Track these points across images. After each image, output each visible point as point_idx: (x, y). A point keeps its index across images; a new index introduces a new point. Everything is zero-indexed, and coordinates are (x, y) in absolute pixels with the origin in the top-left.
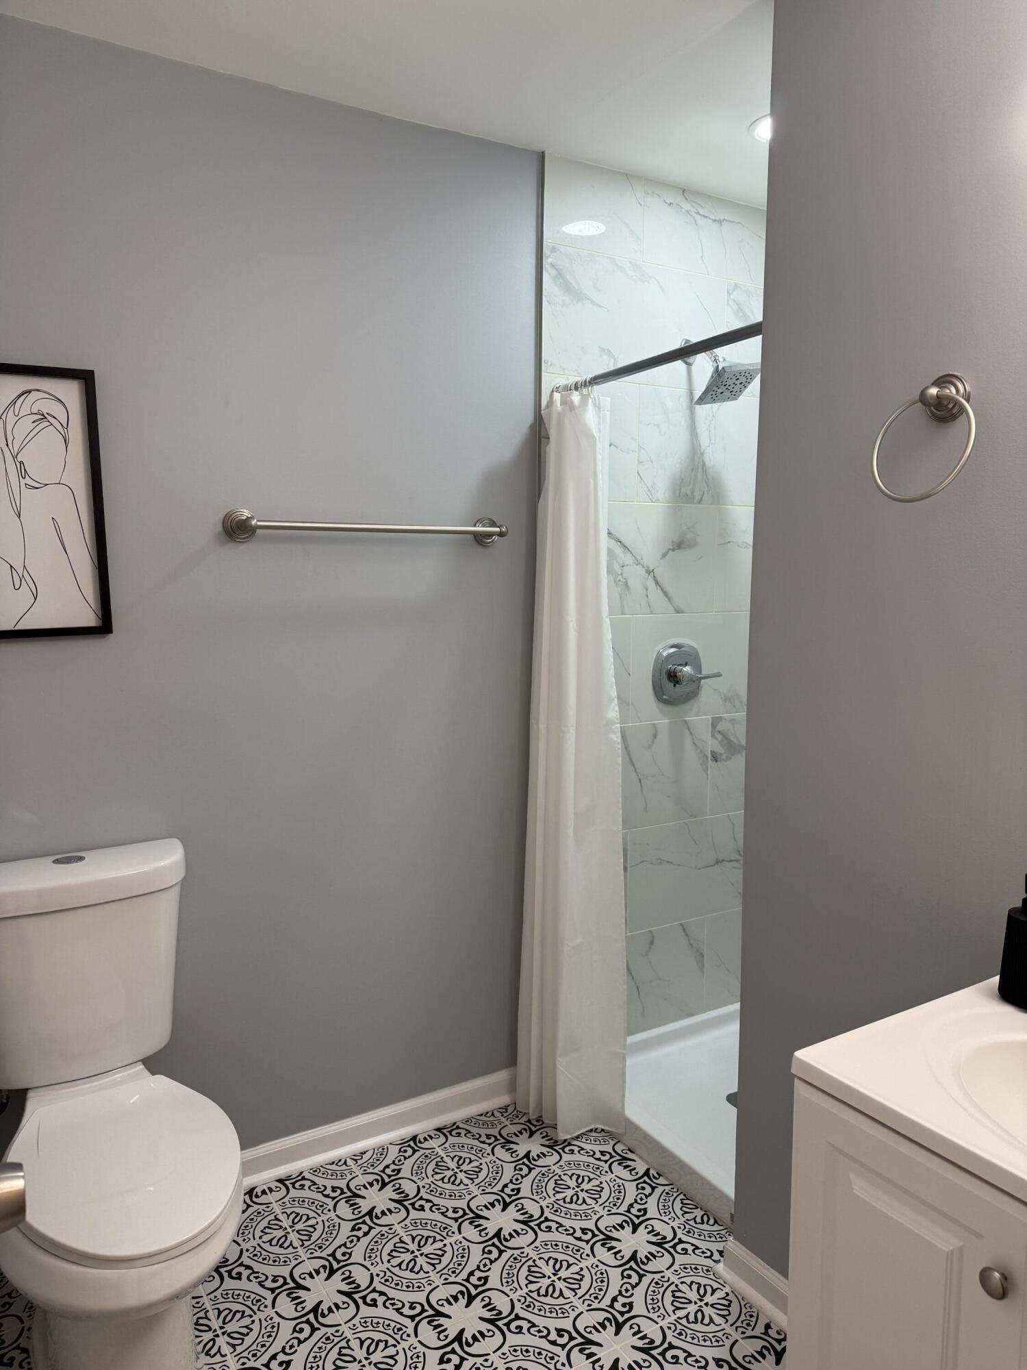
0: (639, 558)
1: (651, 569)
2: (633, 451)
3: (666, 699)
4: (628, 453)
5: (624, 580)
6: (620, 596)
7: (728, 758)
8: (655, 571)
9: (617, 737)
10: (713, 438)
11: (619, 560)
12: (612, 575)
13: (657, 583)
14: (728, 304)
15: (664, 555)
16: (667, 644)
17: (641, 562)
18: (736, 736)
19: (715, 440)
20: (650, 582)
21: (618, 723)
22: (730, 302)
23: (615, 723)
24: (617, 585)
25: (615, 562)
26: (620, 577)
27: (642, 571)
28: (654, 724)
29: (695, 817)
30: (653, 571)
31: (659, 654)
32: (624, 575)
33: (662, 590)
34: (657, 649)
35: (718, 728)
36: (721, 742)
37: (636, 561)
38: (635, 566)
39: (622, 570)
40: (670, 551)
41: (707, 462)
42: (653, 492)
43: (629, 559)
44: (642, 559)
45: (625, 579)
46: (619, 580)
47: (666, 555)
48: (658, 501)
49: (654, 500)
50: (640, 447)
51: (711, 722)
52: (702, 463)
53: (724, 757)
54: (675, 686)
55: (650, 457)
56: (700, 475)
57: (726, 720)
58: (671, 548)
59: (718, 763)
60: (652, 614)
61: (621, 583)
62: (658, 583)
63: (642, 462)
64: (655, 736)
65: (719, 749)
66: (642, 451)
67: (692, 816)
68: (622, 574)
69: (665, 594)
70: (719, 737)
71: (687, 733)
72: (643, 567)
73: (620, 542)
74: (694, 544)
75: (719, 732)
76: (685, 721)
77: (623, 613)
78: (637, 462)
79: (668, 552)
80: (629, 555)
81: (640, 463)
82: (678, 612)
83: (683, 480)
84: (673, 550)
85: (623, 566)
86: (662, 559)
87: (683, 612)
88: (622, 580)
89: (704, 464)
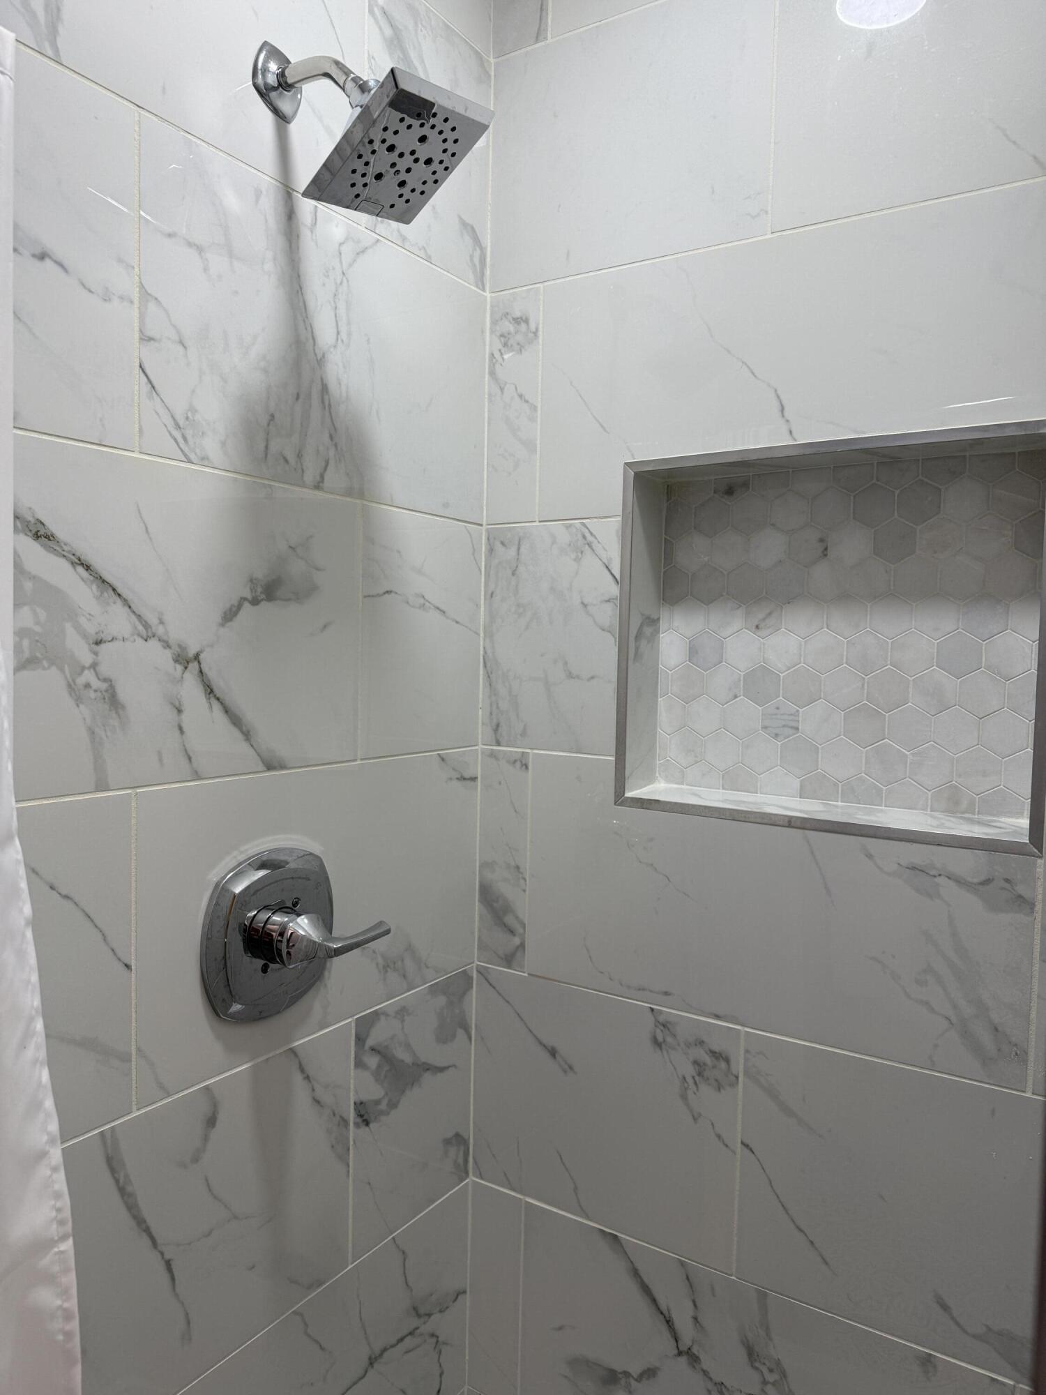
0: (152, 620)
1: (191, 653)
2: (122, 298)
3: (238, 1012)
4: (107, 299)
5: (104, 686)
6: (92, 732)
7: (393, 1105)
8: (202, 657)
9: (65, 1293)
10: (343, 330)
11: (82, 620)
12: (62, 670)
13: (210, 691)
14: (371, 12)
15: (229, 615)
16: (242, 858)
17: (160, 630)
18: (408, 1046)
19: (349, 334)
20: (191, 691)
21: (63, 1238)
22: (376, 9)
23: (53, 1243)
24: (78, 700)
25: (69, 627)
26: (88, 676)
27: (164, 659)
28: (207, 1088)
29: (320, 1285)
30: (197, 657)
31: (221, 890)
32: (104, 669)
33: (227, 710)
34: (214, 876)
35: (370, 1042)
36: (376, 1074)
37: (140, 628)
38: (140, 641)
39: (96, 654)
40: (246, 605)
41: (332, 386)
42: (189, 433)
43: (118, 621)
44: (161, 622)
45: (105, 680)
46: (88, 686)
47: (236, 614)
48: (204, 460)
49: (192, 457)
50: (145, 294)
51: (353, 1032)
52: (320, 387)
53: (383, 1106)
54: (265, 969)
55: (178, 332)
56: (316, 413)
57: (387, 1015)
58: (249, 596)
59: (371, 1125)
60: (200, 778)
61: (93, 695)
62: (212, 691)
63: (151, 339)
64: (211, 1121)
65: (373, 1091)
66: (152, 306)
67: (310, 1287)
68: (94, 666)
69: (235, 720)
70: (373, 1061)
71: (298, 1078)
72: (167, 645)
73: (88, 568)
74: (304, 592)
75: (373, 1049)
76: (293, 1051)
77: (101, 786)
78: (137, 336)
79: (239, 607)
80: (118, 608)
81: (146, 339)
82: (270, 767)
83: (272, 416)
84: (255, 602)
85: (98, 643)
86: (222, 625)
87: (283, 767)
88: (96, 683)
89: (325, 389)
